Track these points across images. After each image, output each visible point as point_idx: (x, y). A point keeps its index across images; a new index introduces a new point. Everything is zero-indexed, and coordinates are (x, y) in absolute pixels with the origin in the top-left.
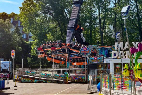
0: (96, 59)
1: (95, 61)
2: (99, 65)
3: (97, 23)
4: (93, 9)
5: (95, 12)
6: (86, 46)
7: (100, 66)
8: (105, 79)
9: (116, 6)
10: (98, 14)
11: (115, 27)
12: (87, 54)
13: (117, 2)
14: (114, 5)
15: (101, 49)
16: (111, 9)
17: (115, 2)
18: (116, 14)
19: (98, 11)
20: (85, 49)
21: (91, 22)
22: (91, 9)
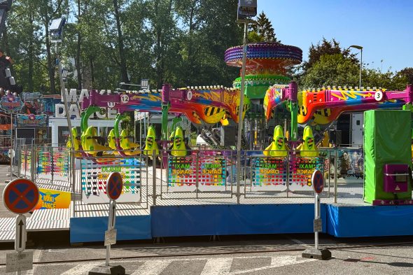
0: (32, 118)
1: (32, 122)
2: (38, 131)
3: (43, 51)
4: (35, 23)
5: (38, 28)
6: (15, 94)
7: (40, 132)
8: (26, 155)
9: (79, 22)
10: (44, 33)
11: (77, 60)
12: (14, 108)
13: (81, 13)
14: (77, 20)
15: (48, 100)
16: (72, 26)
17: (77, 14)
18: (80, 38)
19: (44, 27)
20: (11, 99)
21: (31, 48)
22: (31, 22)
